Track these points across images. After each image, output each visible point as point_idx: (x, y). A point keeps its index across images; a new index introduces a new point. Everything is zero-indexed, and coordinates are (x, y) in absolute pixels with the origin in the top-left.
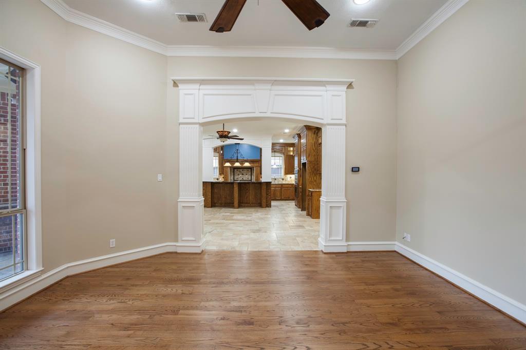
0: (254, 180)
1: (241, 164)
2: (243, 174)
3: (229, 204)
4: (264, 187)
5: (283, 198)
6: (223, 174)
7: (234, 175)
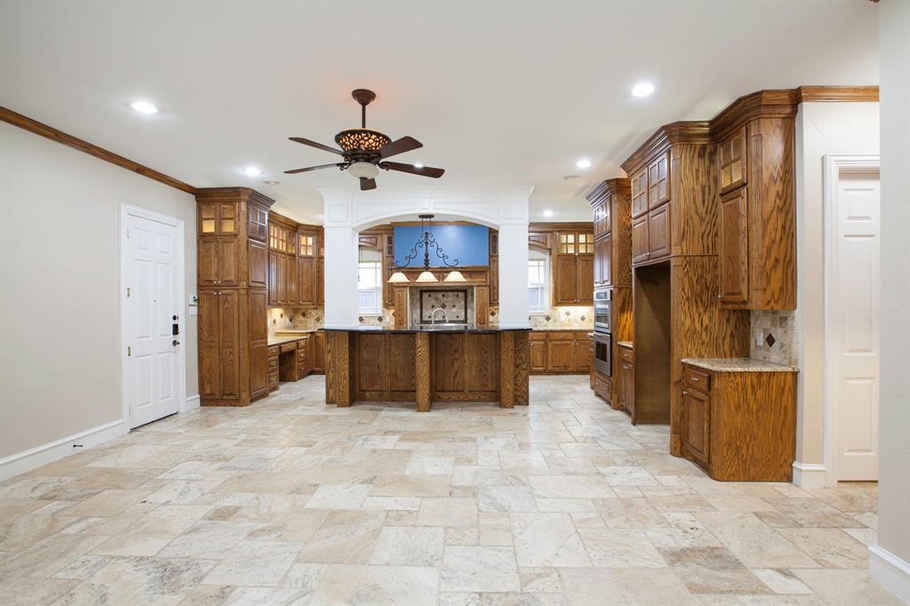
0: (473, 323)
1: (438, 278)
2: (444, 306)
3: (402, 396)
4: (508, 345)
5: (550, 368)
6: (393, 305)
7: (421, 308)
